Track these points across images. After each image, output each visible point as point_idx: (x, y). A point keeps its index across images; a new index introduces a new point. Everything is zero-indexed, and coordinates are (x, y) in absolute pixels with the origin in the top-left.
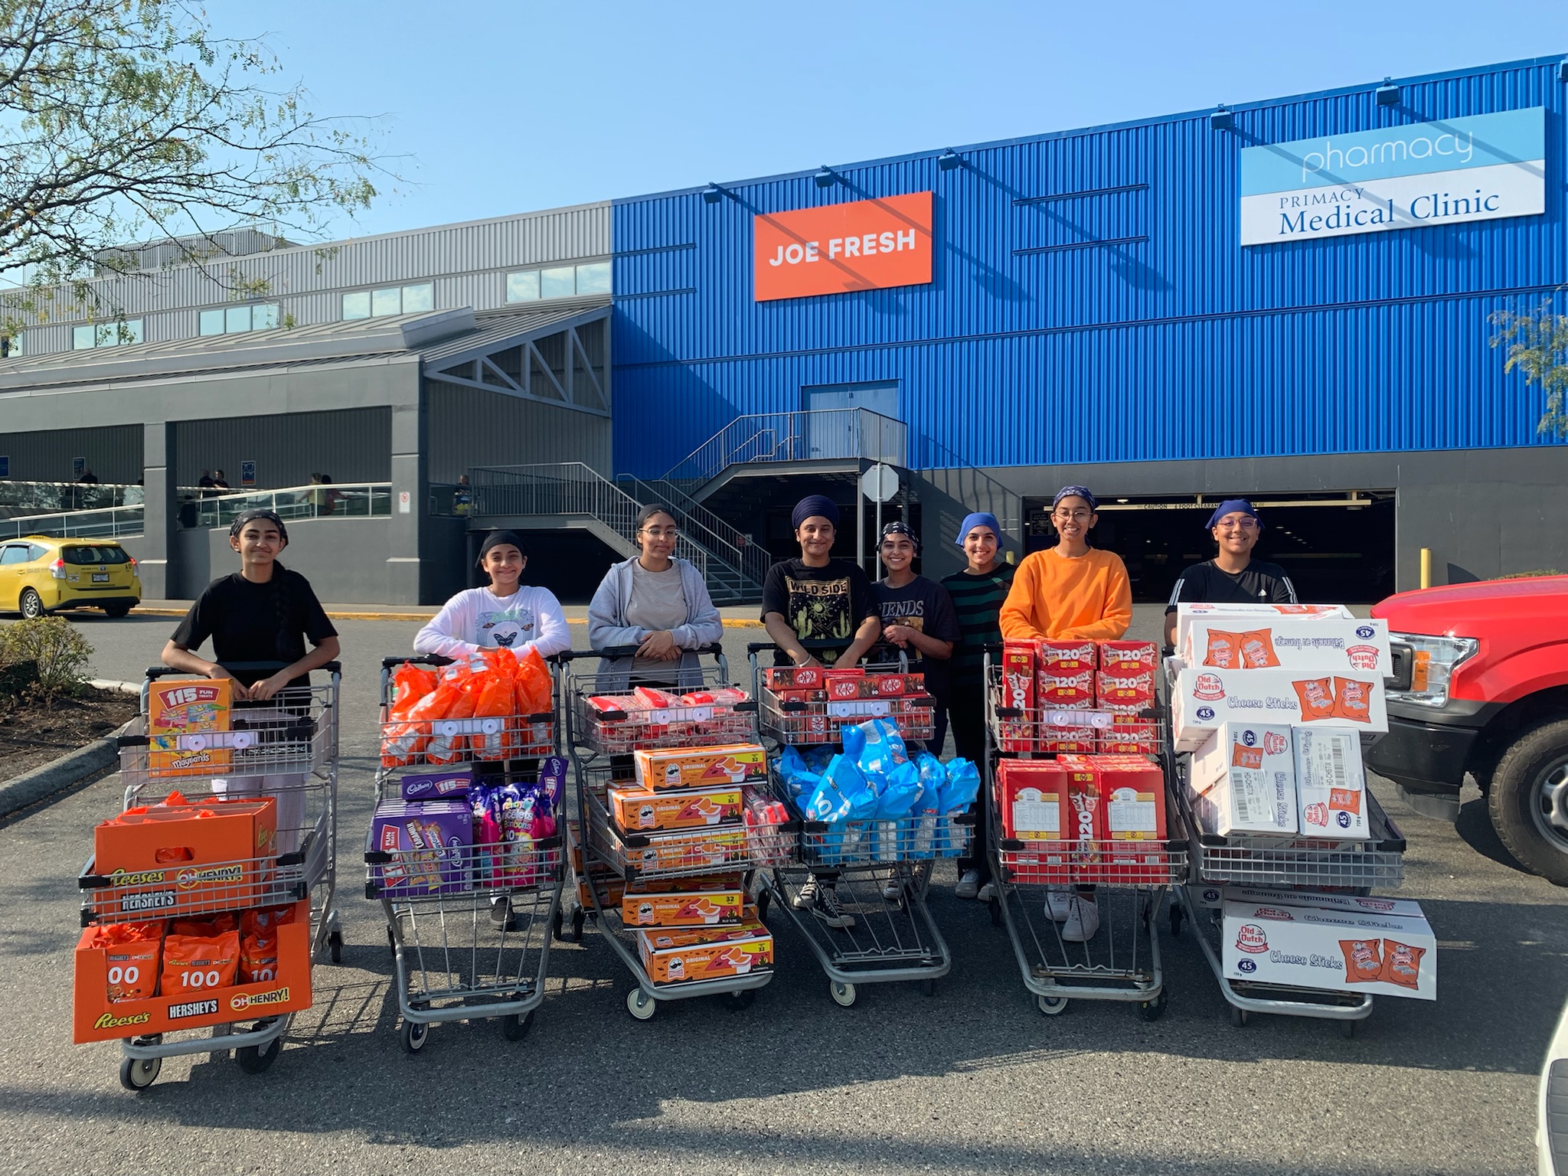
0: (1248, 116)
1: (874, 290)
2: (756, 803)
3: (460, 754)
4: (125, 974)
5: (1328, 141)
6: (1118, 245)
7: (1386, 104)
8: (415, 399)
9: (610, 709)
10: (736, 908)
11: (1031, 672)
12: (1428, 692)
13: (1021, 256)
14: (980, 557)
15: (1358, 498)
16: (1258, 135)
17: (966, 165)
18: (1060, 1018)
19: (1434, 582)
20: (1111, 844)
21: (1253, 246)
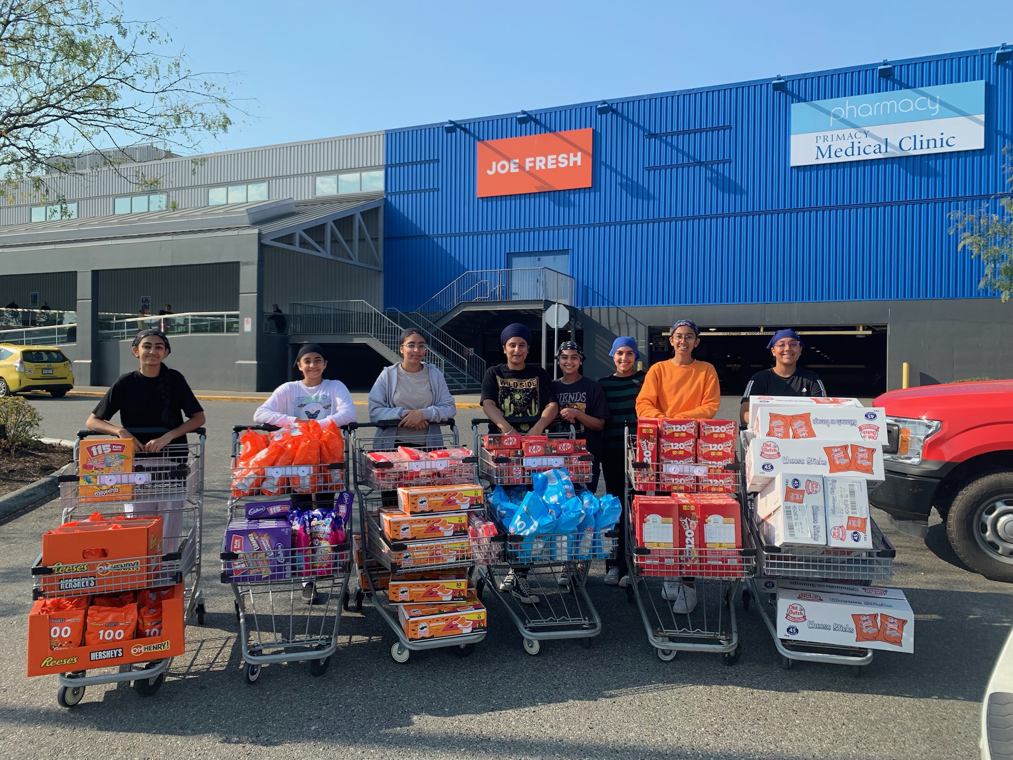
0: (796, 83)
1: (554, 191)
2: (477, 523)
3: (283, 489)
4: (62, 631)
5: (847, 100)
6: (712, 165)
7: (884, 77)
8: (255, 258)
9: (382, 461)
10: (463, 590)
11: (655, 439)
12: (909, 455)
13: (649, 171)
14: (624, 366)
15: (863, 330)
16: (802, 95)
17: (614, 111)
18: (672, 663)
19: (911, 385)
20: (706, 551)
21: (798, 167)
